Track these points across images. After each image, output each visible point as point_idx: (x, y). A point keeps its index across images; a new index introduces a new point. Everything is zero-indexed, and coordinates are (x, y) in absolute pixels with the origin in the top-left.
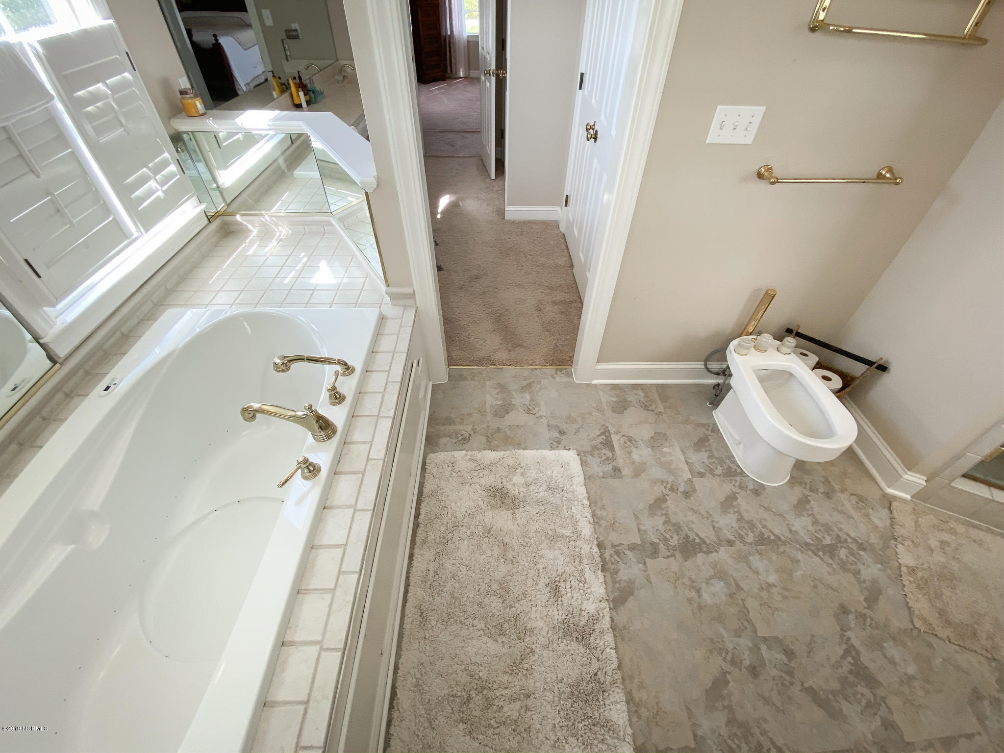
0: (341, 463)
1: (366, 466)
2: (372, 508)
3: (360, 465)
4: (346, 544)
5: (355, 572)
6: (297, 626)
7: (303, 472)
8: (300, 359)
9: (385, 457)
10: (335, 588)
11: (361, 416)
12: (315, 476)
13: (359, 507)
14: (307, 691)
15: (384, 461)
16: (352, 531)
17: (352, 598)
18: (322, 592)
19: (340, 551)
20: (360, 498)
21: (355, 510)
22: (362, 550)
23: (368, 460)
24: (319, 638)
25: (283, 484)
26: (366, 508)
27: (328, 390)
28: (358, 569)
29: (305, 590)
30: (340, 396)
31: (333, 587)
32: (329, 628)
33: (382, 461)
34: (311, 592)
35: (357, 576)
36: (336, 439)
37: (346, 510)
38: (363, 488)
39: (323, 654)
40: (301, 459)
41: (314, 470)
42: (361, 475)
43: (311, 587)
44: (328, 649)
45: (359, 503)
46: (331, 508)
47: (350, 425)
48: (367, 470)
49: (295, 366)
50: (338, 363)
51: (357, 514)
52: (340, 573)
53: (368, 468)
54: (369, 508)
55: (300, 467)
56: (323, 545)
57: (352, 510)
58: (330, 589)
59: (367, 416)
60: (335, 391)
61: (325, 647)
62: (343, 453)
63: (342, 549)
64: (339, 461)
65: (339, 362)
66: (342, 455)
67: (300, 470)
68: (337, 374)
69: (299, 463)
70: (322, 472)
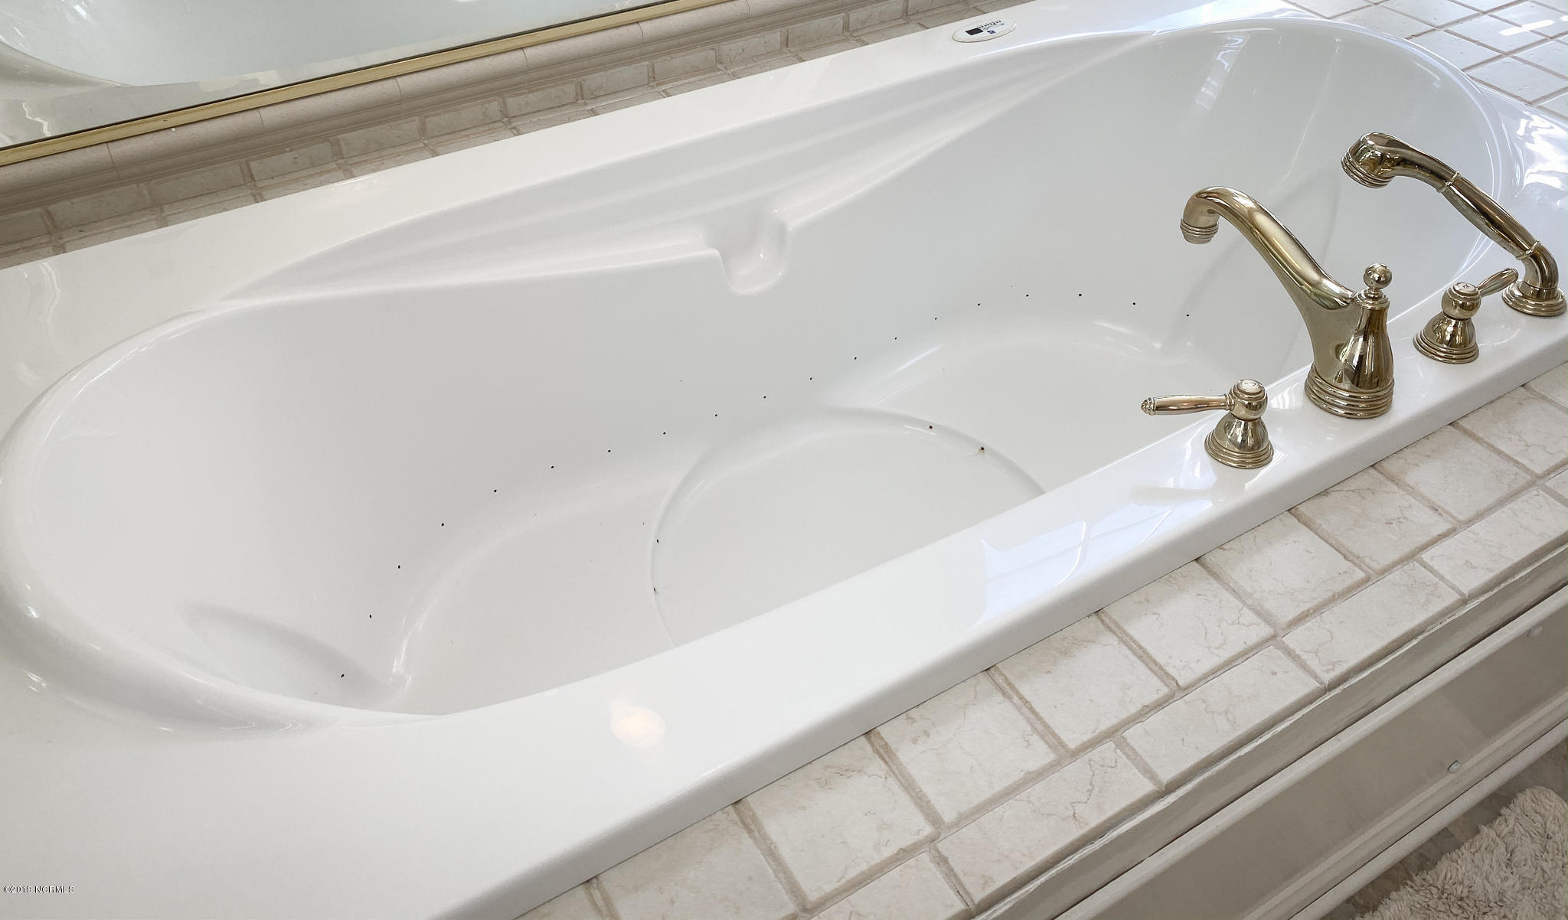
0: (1327, 501)
1: (1394, 565)
2: (1327, 678)
3: (1381, 549)
4: (1187, 689)
5: (1152, 776)
6: (927, 734)
7: (1226, 426)
8: (1436, 173)
9: (1473, 596)
10: (1076, 754)
11: (1478, 440)
12: (1242, 465)
13: (1292, 640)
14: (828, 888)
15: (1464, 602)
16: (1226, 677)
17: (1094, 821)
18: (1040, 728)
19: (1155, 689)
20: (1311, 623)
21: (1274, 637)
22: (1215, 745)
23: (1412, 556)
24: (948, 816)
25: (1161, 408)
26: (1313, 663)
27: (1449, 299)
28: (1167, 775)
29: (1006, 680)
30: (1465, 343)
31: (1072, 746)
32: (987, 820)
33: (1454, 597)
34: (1016, 699)
35: (1148, 787)
36: (1366, 432)
37: (1248, 616)
38: (1340, 609)
39: (924, 858)
40: (1249, 386)
41: (1252, 449)
42: (1360, 575)
43: (1025, 690)
44: (942, 861)
45: (1299, 631)
46: (1214, 574)
47: (1426, 437)
48: (1390, 577)
49: (1405, 186)
50: (1534, 256)
51: (1270, 650)
52: (1112, 734)
53: (1395, 576)
54: (1319, 671)
55: (1231, 406)
56: (1124, 631)
57: (1266, 631)
58: (1063, 745)
59: (1499, 453)
60: (1465, 314)
61: (943, 846)
62: (1353, 484)
63: (1165, 690)
64: (1325, 493)
65: (1539, 258)
66: (1344, 486)
67: (1223, 413)
68: (1501, 280)
69: (1237, 391)
70: (1264, 471)
